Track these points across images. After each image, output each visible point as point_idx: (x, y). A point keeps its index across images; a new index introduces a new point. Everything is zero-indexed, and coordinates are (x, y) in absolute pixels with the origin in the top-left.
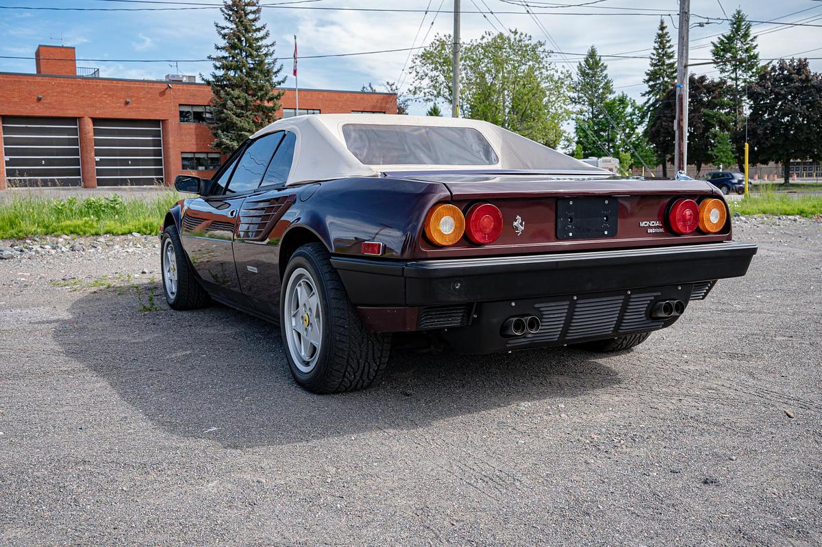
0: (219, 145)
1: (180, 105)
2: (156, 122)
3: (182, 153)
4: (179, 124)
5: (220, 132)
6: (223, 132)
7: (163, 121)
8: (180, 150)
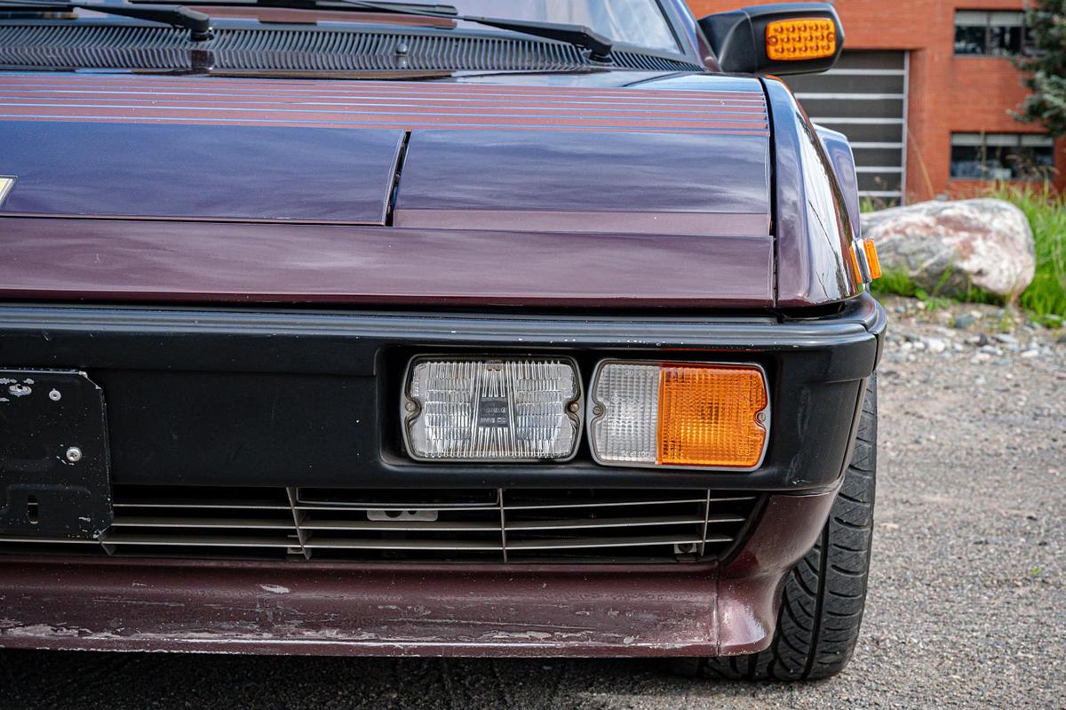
0: (1036, 111)
1: (958, 10)
2: (895, 56)
3: (954, 133)
4: (952, 60)
5: (1040, 75)
6: (1048, 75)
7: (912, 51)
8: (946, 127)
